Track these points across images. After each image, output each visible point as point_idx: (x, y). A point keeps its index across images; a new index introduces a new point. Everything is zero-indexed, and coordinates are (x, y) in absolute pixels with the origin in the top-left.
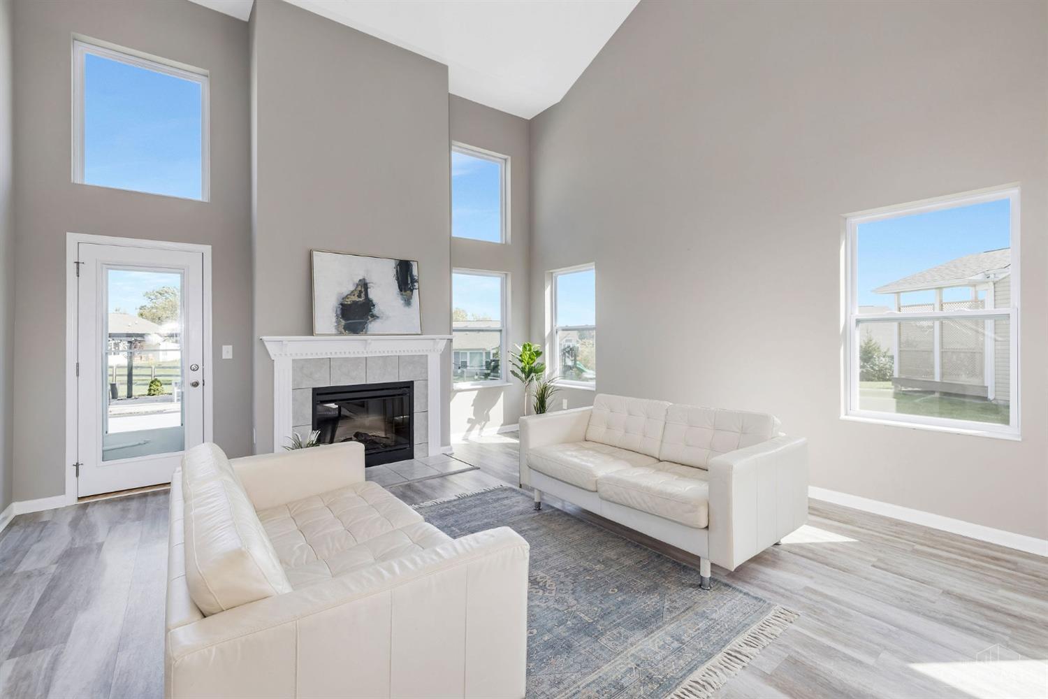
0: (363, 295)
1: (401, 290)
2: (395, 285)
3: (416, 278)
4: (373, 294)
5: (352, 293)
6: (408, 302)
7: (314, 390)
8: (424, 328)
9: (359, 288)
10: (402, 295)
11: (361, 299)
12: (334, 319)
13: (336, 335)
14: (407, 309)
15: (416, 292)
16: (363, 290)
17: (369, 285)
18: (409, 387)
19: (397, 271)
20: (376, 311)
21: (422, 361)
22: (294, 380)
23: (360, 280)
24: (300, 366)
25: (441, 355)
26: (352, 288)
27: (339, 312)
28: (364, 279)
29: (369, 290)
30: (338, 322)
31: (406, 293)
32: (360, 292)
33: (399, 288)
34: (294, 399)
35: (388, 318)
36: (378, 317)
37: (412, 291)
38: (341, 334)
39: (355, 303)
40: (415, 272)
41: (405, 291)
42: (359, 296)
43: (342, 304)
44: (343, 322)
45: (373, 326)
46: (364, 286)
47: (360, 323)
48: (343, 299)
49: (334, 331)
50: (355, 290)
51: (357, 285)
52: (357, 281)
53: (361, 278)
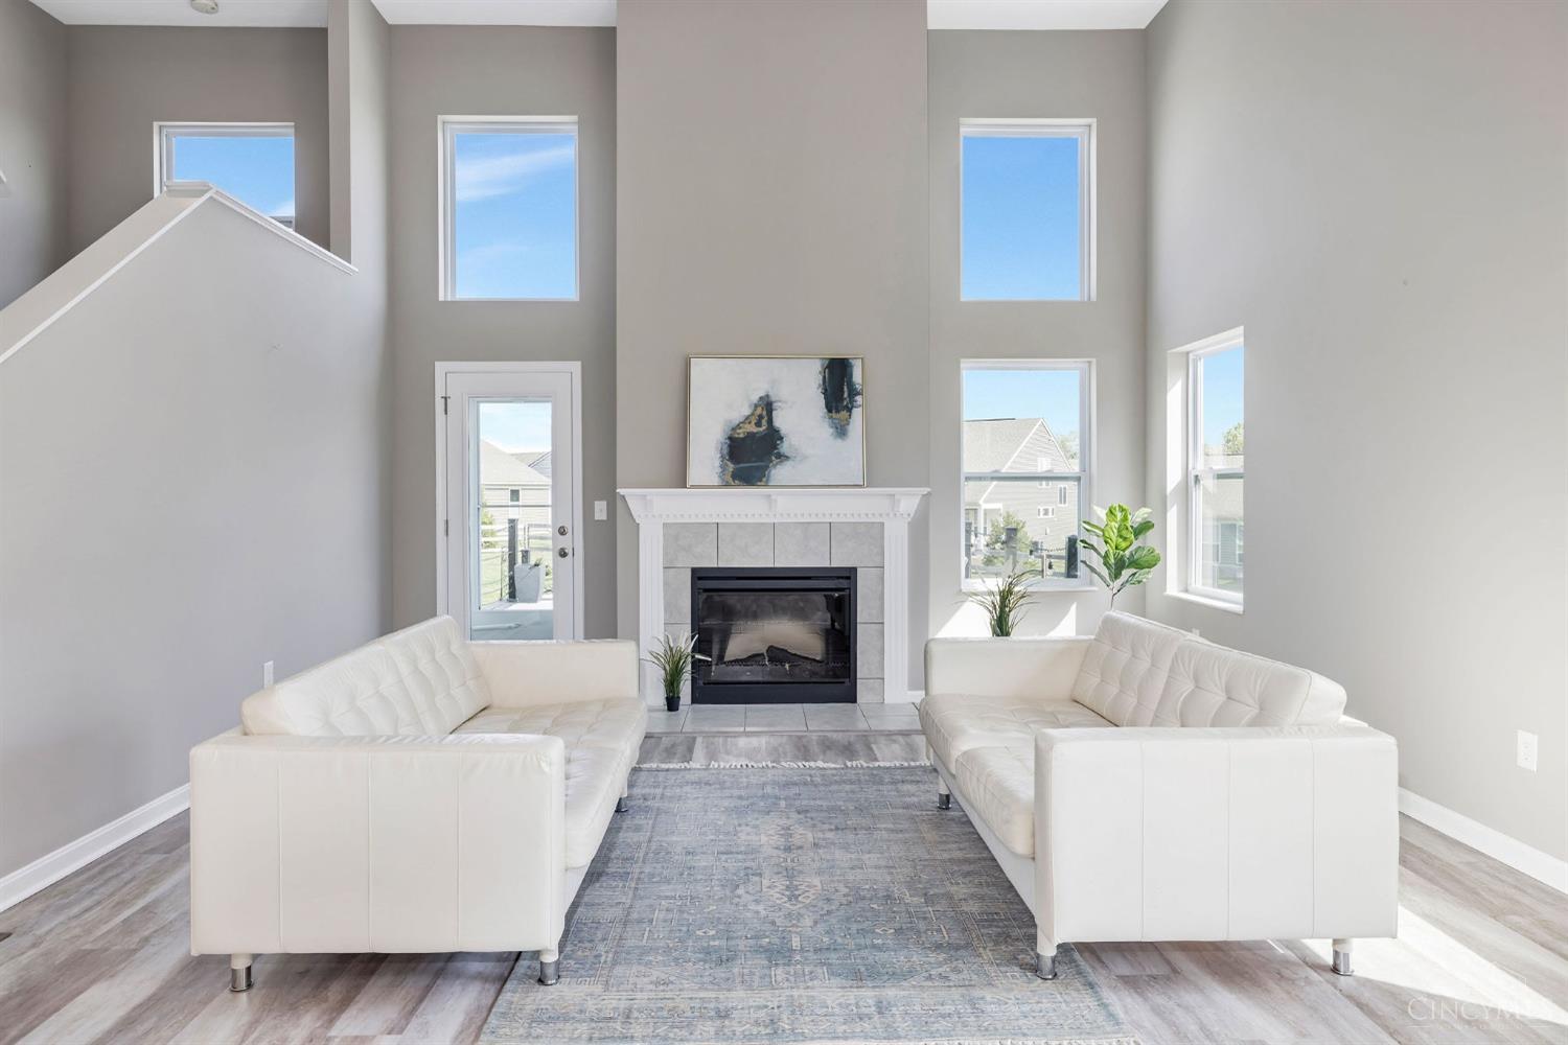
0: (764, 422)
1: (830, 411)
2: (821, 401)
3: (859, 387)
4: (781, 421)
5: (747, 419)
6: (841, 431)
7: (694, 570)
8: (872, 477)
9: (759, 411)
10: (831, 418)
11: (761, 429)
12: (717, 463)
13: (719, 487)
14: (839, 441)
15: (857, 413)
16: (765, 413)
17: (775, 405)
18: (848, 578)
19: (824, 377)
20: (784, 448)
21: (873, 533)
22: (666, 554)
23: (761, 398)
24: (675, 533)
25: (909, 523)
26: (747, 411)
27: (725, 451)
28: (767, 396)
29: (774, 413)
30: (723, 467)
31: (838, 416)
32: (761, 417)
33: (827, 407)
34: (666, 584)
35: (805, 457)
36: (787, 458)
37: (850, 410)
38: (727, 485)
39: (751, 435)
40: (857, 377)
41: (838, 411)
42: (758, 424)
43: (730, 438)
44: (731, 467)
45: (779, 473)
46: (767, 406)
47: (757, 468)
48: (733, 429)
49: (716, 481)
50: (753, 414)
51: (756, 406)
52: (755, 398)
53: (762, 394)
